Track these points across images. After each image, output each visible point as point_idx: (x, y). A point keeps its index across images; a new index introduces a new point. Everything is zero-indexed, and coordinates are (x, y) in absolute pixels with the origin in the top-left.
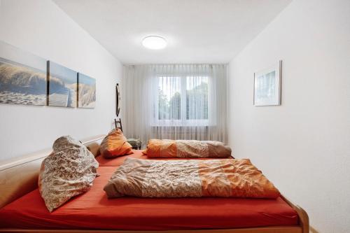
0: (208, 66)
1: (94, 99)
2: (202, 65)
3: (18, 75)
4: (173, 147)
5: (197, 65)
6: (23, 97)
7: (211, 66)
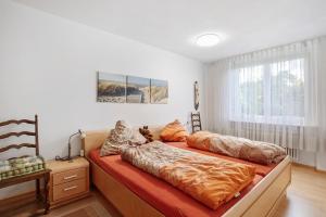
0: (298, 45)
1: (167, 96)
2: (289, 45)
3: (109, 87)
4: (207, 141)
5: (282, 47)
6: (111, 98)
7: (304, 43)
